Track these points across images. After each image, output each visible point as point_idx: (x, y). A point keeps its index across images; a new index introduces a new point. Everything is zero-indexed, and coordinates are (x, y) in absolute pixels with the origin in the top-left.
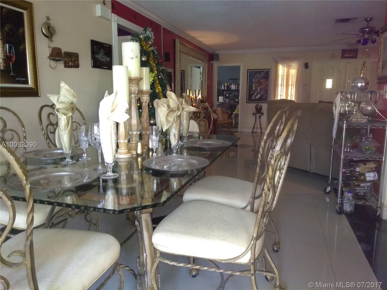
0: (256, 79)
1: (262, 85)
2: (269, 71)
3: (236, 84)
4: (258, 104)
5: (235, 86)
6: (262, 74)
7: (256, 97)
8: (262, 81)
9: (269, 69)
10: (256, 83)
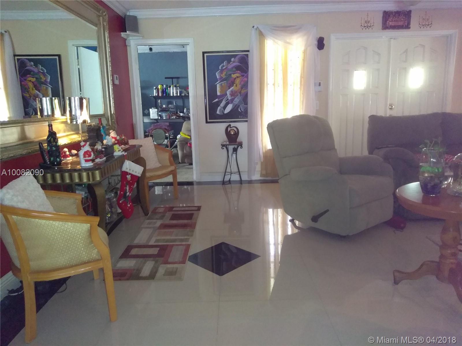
0: (222, 72)
1: (235, 85)
2: (247, 55)
3: (178, 85)
4: (230, 125)
5: (177, 89)
6: (234, 62)
7: (224, 110)
8: (234, 76)
9: (248, 51)
10: (222, 80)
